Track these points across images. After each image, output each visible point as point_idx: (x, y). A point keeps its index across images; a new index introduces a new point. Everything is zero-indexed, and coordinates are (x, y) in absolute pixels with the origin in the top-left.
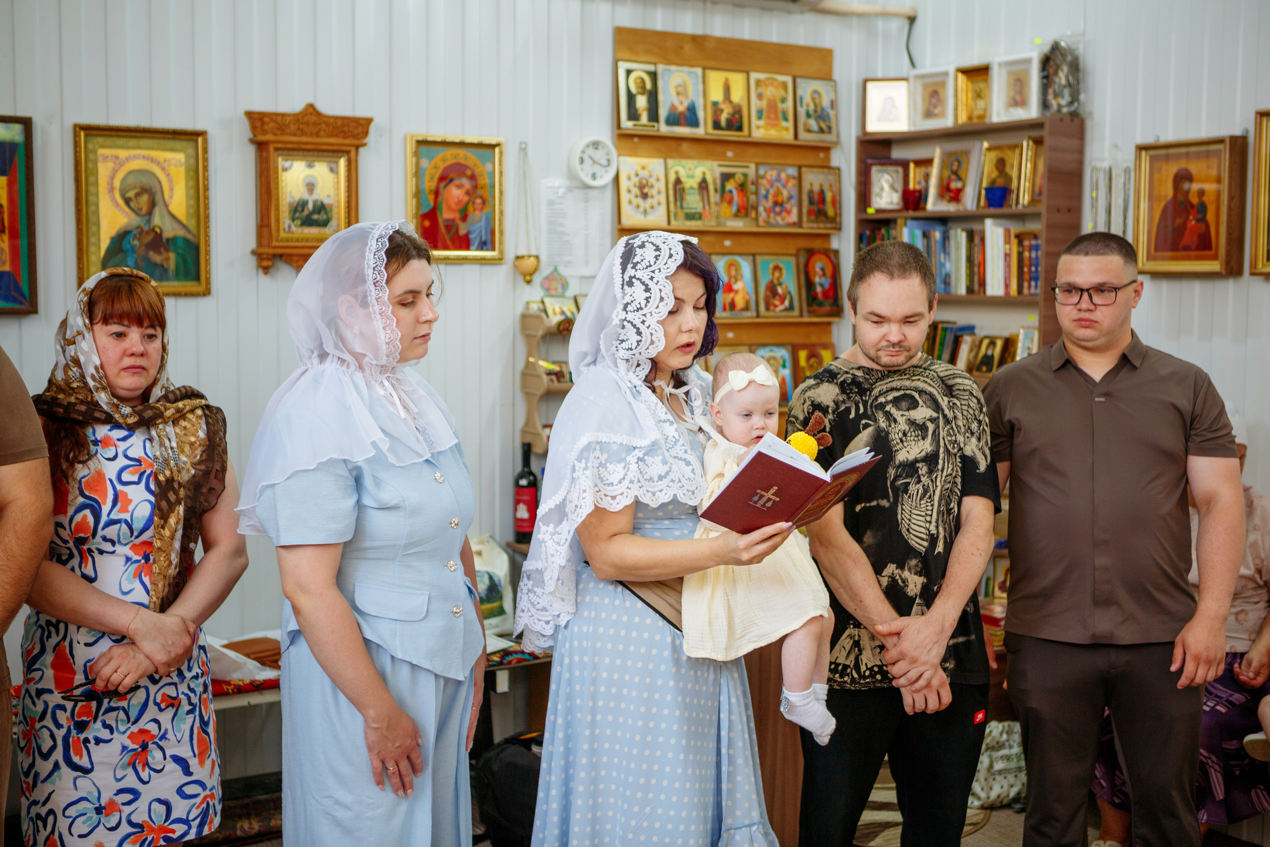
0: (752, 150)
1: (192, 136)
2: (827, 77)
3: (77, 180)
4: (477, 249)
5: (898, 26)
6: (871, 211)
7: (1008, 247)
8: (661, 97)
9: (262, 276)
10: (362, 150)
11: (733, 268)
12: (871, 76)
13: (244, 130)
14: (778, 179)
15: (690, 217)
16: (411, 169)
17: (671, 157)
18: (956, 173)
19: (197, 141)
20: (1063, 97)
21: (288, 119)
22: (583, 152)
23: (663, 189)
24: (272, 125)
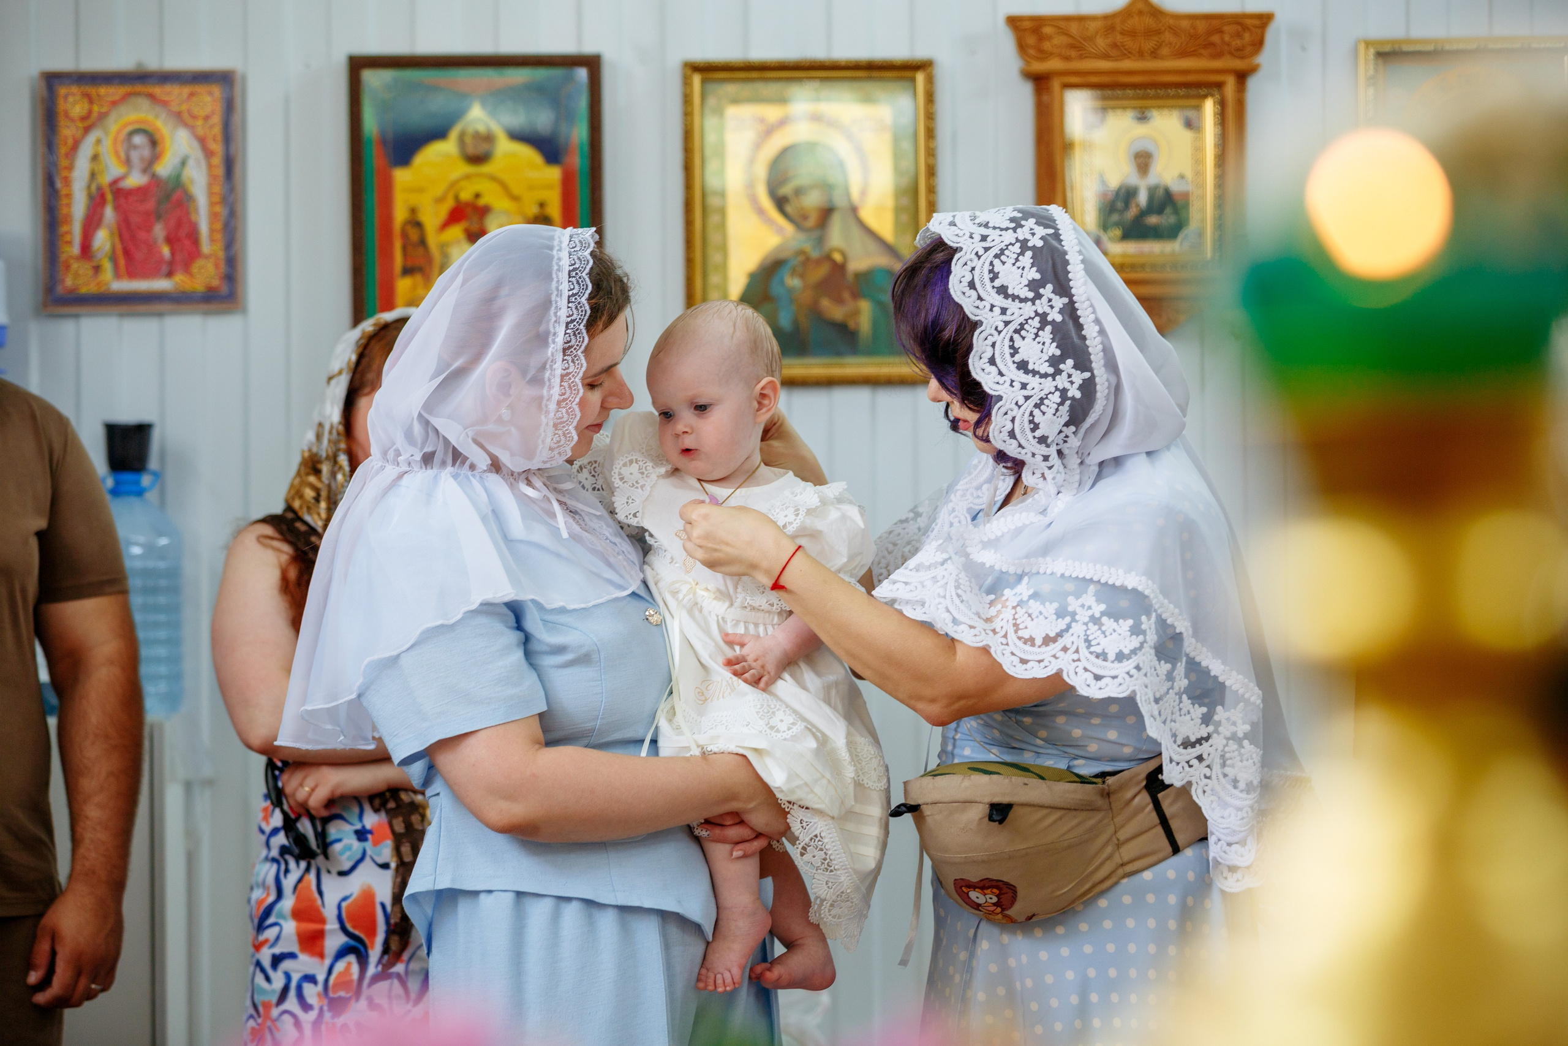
1: (906, 70)
10: (1252, 83)
13: (1006, 53)
19: (913, 80)
21: (1093, 26)
24: (1059, 40)
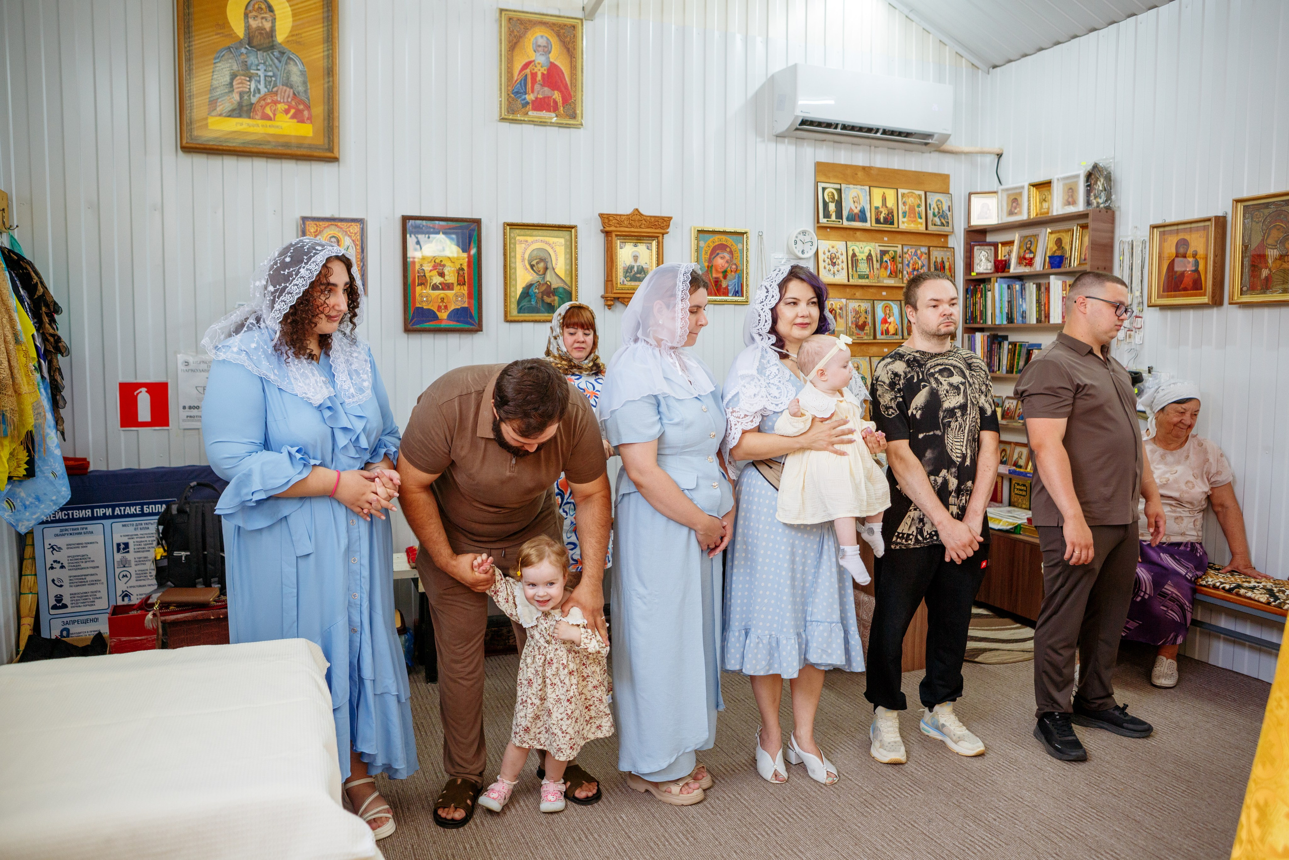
0: (899, 237)
1: (569, 228)
2: (946, 192)
3: (505, 255)
4: (732, 296)
5: (991, 160)
6: (973, 274)
7: (1064, 292)
8: (844, 204)
9: (607, 311)
10: (665, 237)
11: (888, 309)
12: (973, 191)
13: (597, 225)
14: (916, 254)
15: (861, 277)
16: (694, 247)
17: (849, 241)
18: (1029, 249)
19: (571, 231)
20: (1100, 198)
21: (624, 217)
22: (797, 237)
23: (845, 260)
24: (614, 221)
